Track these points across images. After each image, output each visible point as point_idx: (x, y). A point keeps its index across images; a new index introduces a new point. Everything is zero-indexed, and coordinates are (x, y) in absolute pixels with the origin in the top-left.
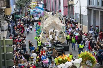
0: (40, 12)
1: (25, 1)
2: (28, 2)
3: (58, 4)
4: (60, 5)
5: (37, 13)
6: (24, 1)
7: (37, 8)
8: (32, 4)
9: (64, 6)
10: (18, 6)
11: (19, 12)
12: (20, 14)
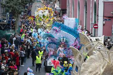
0: (66, 42)
1: (23, 2)
2: (27, 5)
3: (92, 11)
4: (95, 12)
5: (55, 44)
6: (20, 1)
7: (57, 29)
8: (40, 13)
9: (104, 16)
10: (7, 11)
11: (9, 24)
12: (10, 28)
